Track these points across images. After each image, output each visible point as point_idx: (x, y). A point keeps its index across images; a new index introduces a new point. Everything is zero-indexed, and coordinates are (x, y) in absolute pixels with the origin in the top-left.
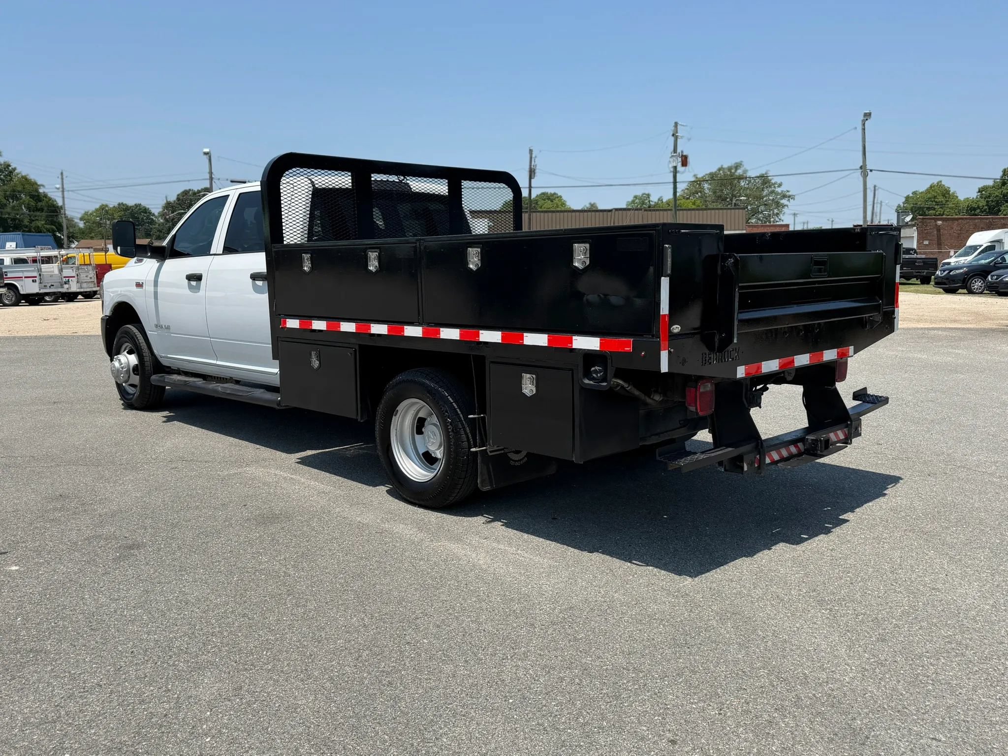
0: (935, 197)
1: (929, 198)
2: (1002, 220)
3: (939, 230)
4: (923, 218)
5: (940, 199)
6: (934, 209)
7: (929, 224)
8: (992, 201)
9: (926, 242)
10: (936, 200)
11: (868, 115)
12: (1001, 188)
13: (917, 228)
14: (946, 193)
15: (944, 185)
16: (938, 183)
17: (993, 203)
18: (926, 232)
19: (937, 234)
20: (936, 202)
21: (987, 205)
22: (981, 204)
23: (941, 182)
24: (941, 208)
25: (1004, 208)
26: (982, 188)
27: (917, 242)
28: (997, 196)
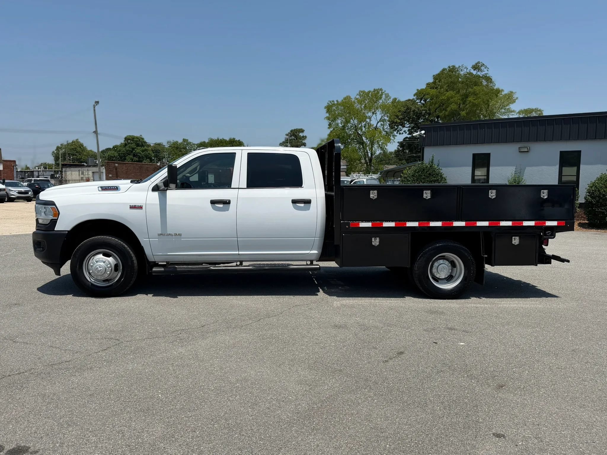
0: (76, 148)
1: (72, 149)
2: (146, 165)
3: (116, 169)
4: (108, 162)
5: (79, 149)
6: (76, 155)
7: (111, 166)
8: (121, 153)
9: (110, 176)
10: (77, 150)
11: (97, 103)
12: (125, 147)
13: (105, 167)
14: (81, 146)
15: (80, 142)
16: (76, 140)
17: (122, 155)
18: (110, 170)
19: (116, 171)
20: (77, 151)
21: (119, 156)
22: (116, 155)
23: (78, 139)
24: (80, 154)
25: (128, 158)
26: (115, 146)
27: (106, 175)
28: (123, 151)
